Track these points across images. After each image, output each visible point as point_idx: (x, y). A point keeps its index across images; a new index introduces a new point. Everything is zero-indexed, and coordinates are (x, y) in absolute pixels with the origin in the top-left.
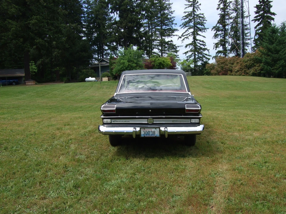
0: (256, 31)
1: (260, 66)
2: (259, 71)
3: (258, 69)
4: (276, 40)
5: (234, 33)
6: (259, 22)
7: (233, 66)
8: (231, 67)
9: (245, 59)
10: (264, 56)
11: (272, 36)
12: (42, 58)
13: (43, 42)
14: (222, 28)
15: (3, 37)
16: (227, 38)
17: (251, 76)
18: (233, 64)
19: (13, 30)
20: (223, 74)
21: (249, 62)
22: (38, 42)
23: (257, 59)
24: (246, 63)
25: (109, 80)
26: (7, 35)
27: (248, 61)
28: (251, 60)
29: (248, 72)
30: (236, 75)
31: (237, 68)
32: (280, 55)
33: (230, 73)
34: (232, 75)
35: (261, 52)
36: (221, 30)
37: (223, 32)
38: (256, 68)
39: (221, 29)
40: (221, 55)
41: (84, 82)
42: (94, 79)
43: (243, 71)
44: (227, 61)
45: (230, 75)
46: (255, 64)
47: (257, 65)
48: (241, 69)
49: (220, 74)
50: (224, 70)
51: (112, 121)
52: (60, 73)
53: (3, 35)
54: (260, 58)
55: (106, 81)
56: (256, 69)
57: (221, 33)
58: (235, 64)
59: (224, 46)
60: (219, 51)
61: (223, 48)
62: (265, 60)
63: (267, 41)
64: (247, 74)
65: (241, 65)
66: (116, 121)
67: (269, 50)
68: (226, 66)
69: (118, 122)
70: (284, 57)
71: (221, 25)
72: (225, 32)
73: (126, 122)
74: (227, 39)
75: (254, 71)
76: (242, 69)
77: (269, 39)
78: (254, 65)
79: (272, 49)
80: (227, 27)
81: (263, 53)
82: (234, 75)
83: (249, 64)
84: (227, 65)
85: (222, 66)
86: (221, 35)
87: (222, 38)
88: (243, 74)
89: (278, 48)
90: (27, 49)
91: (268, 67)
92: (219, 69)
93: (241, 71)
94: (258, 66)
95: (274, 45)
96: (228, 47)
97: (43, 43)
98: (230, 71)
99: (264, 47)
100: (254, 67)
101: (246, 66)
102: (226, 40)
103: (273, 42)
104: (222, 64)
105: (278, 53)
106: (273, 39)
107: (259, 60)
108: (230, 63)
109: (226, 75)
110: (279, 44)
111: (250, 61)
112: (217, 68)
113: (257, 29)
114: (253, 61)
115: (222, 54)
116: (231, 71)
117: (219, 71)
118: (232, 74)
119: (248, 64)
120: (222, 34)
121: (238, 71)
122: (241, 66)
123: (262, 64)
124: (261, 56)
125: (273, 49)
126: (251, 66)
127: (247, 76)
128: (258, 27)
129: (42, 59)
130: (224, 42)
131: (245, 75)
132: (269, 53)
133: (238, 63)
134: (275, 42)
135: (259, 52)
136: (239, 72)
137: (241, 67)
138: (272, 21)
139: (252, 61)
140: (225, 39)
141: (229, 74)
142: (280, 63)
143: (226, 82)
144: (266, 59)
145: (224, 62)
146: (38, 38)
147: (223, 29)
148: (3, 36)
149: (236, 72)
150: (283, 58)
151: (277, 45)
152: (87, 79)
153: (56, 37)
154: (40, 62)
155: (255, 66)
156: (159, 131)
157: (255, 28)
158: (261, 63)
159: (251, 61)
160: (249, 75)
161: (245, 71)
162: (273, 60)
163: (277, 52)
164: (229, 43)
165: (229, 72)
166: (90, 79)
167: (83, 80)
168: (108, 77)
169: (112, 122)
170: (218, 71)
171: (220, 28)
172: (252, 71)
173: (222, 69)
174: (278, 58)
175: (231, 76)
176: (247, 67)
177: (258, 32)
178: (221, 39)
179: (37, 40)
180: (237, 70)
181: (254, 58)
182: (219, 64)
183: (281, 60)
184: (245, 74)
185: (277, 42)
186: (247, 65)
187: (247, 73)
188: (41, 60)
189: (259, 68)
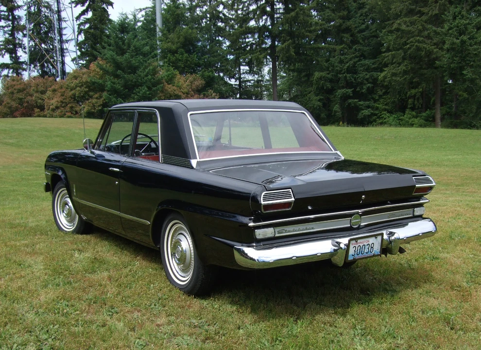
0: (79, 25)
1: (101, 97)
2: (100, 108)
3: (97, 103)
4: (129, 46)
5: (34, 26)
6: (84, 8)
7: (45, 96)
8: (40, 99)
9: (70, 83)
10: (108, 78)
11: (121, 38)
14: (6, 14)
16: (19, 35)
17: (85, 117)
18: (43, 92)
20: (24, 115)
21: (78, 88)
23: (94, 83)
24: (73, 92)
27: (76, 86)
28: (82, 85)
29: (78, 109)
30: (52, 117)
31: (54, 102)
32: (140, 76)
33: (39, 112)
34: (45, 116)
35: (101, 69)
36: (4, 19)
37: (10, 23)
38: (94, 101)
39: (4, 15)
40: (8, 73)
43: (68, 108)
44: (31, 87)
45: (39, 116)
46: (91, 93)
47: (96, 96)
48: (63, 104)
49: (17, 113)
50: (25, 105)
51: (276, 233)
54: (101, 81)
56: (93, 104)
57: (4, 25)
58: (49, 93)
59: (12, 52)
60: (4, 63)
61: (10, 57)
62: (112, 86)
63: (111, 48)
64: (75, 114)
65: (62, 95)
66: (286, 231)
67: (118, 66)
68: (29, 98)
69: (289, 232)
70: (146, 81)
71: (5, 6)
72: (13, 23)
73: (307, 229)
74: (19, 39)
75: (90, 108)
76: (66, 103)
77: (117, 44)
78: (89, 95)
79: (122, 64)
80: (17, 13)
81: (106, 72)
82: (49, 117)
83: (80, 93)
84: (31, 95)
85: (21, 97)
86: (6, 29)
87: (7, 36)
88: (69, 114)
89: (134, 62)
91: (117, 99)
92: (14, 104)
93: (63, 107)
94: (97, 98)
95: (127, 55)
96: (23, 56)
98: (38, 107)
99: (107, 59)
100: (88, 99)
101: (74, 97)
102: (17, 42)
103: (124, 50)
104: (20, 94)
105: (134, 73)
106: (123, 43)
107: (100, 85)
108: (37, 92)
109: (30, 116)
110: (136, 55)
111: (80, 87)
112: (9, 101)
113: (81, 21)
114: (86, 88)
115: (11, 70)
116: (42, 108)
117: (12, 109)
118: (42, 113)
119: (77, 93)
120: (7, 27)
121: (57, 108)
122: (63, 97)
123: (105, 94)
124: (101, 78)
125: (125, 64)
126: (83, 97)
127: (76, 117)
128: (82, 18)
130: (12, 45)
131: (72, 115)
132: (119, 72)
133: (54, 91)
134: (128, 51)
135: (98, 70)
136: (59, 111)
137: (64, 99)
138: (110, 7)
139: (85, 86)
140: (14, 38)
141: (36, 114)
142: (139, 92)
143: (46, 131)
144: (114, 83)
145: (24, 90)
147: (9, 15)
149: (53, 110)
150: (145, 83)
151: (132, 57)
155: (91, 97)
156: (380, 242)
157: (78, 18)
158: (103, 90)
159: (82, 88)
160: (80, 116)
161: (72, 107)
162: (126, 86)
163: (133, 69)
164: (25, 48)
165: (37, 110)
169: (277, 235)
170: (10, 108)
171: (3, 13)
172: (85, 107)
173: (19, 104)
174: (135, 82)
175: (43, 118)
176: (75, 99)
177: (83, 27)
178: (6, 38)
180: (55, 105)
181: (89, 80)
182: (12, 93)
183: (141, 86)
184: (72, 113)
185: (133, 50)
186: (74, 95)
187: (77, 113)
189: (100, 102)
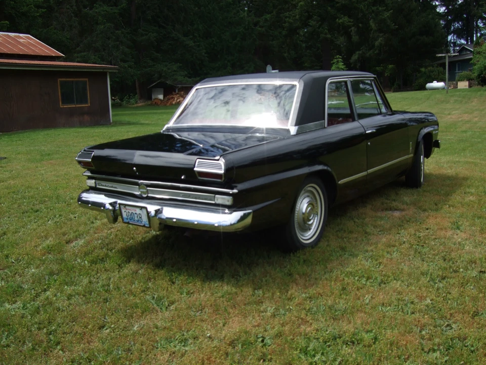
12: (360, 50)
13: (349, 22)
15: (287, 19)
19: (301, 5)
22: (341, 22)
25: (470, 86)
26: (293, 15)
41: (424, 90)
42: (441, 84)
52: (386, 75)
53: (287, 15)
55: (465, 88)
90: (323, 35)
97: (351, 24)
129: (361, 52)
146: (342, 16)
148: (286, 17)
152: (429, 85)
153: (373, 11)
154: (357, 56)
166: (435, 84)
167: (422, 88)
168: (469, 80)
179: (340, 18)
188: (358, 52)
